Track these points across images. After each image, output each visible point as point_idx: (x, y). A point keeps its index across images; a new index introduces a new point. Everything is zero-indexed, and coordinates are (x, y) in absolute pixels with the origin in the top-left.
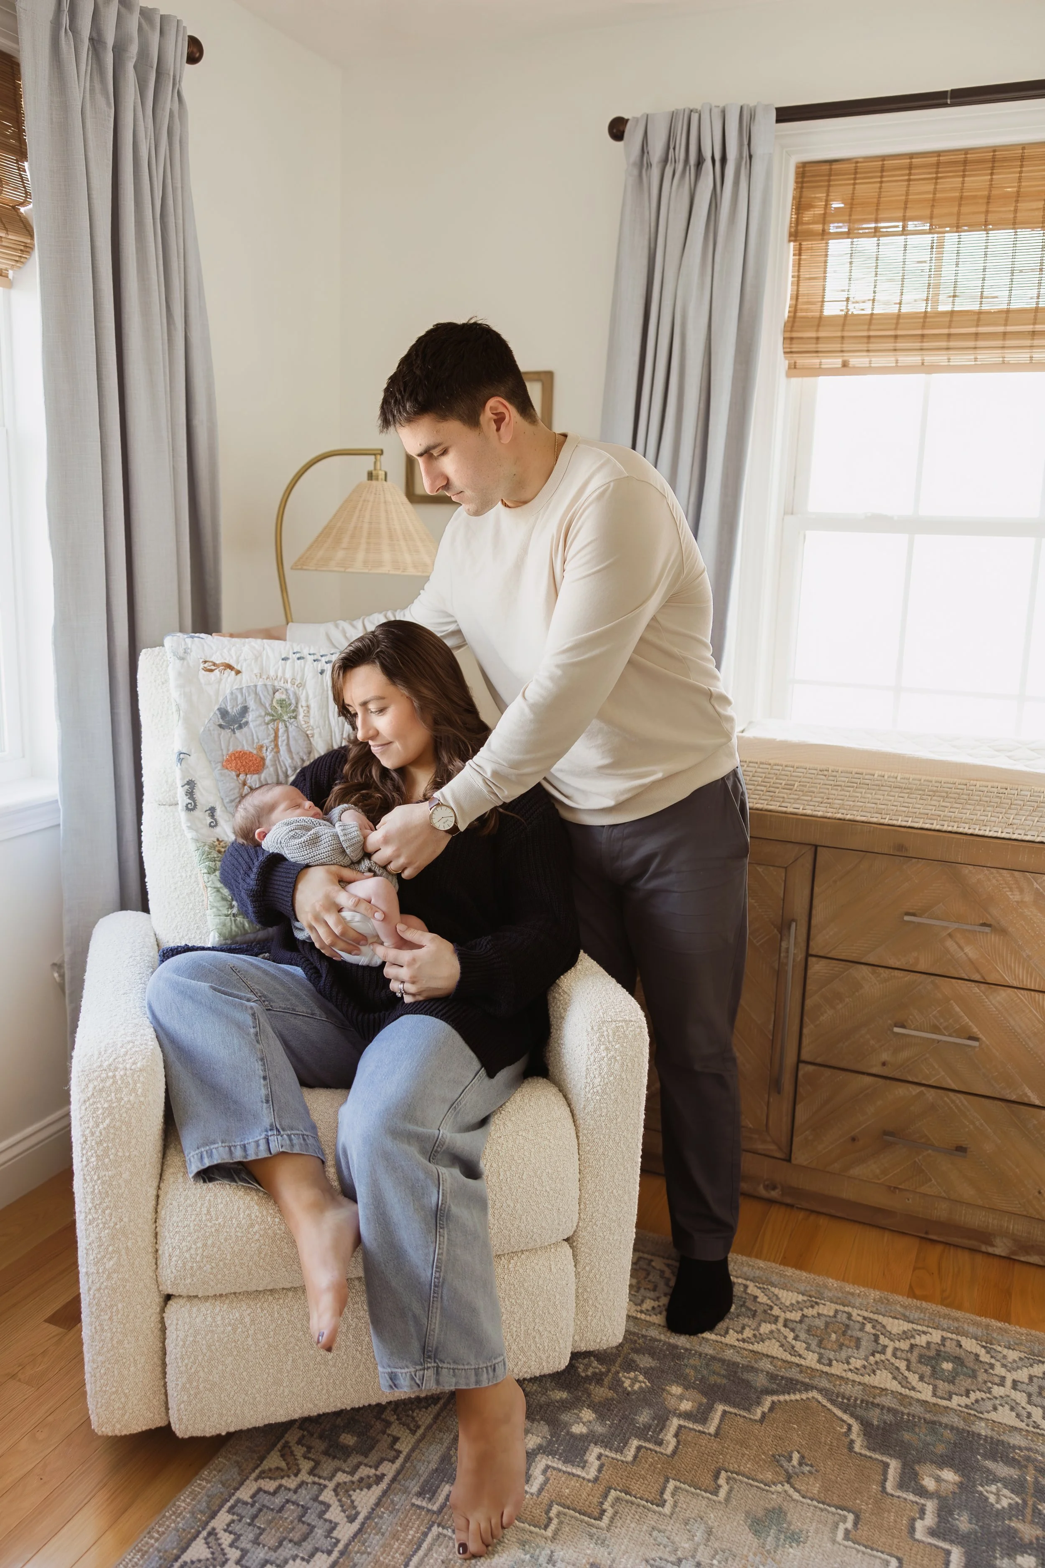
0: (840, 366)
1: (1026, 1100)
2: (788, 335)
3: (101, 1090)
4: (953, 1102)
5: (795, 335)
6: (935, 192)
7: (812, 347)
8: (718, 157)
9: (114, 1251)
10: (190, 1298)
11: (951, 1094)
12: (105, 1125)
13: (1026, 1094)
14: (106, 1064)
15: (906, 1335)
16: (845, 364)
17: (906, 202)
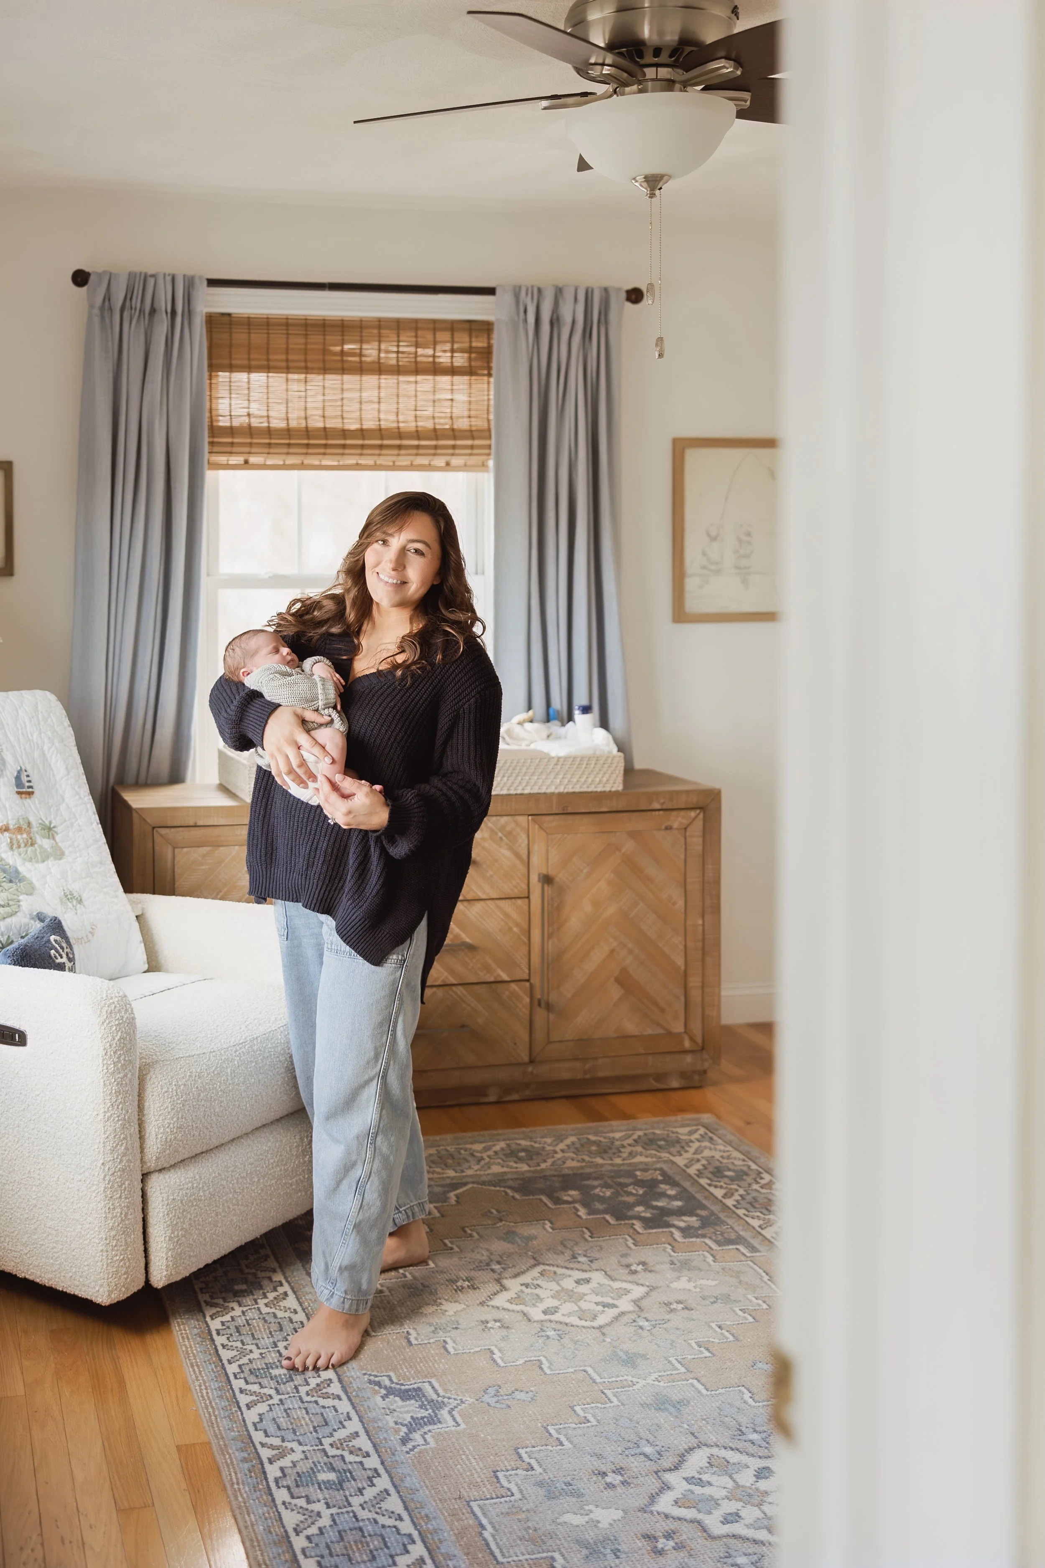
0: (242, 462)
1: (499, 979)
2: (211, 440)
3: (111, 1013)
4: (455, 993)
5: (216, 440)
6: (306, 344)
7: (228, 449)
8: (169, 310)
9: (124, 1138)
10: (160, 1171)
11: (454, 988)
12: (118, 1037)
13: (499, 975)
14: (104, 996)
15: (486, 1149)
16: (246, 462)
17: (287, 349)
